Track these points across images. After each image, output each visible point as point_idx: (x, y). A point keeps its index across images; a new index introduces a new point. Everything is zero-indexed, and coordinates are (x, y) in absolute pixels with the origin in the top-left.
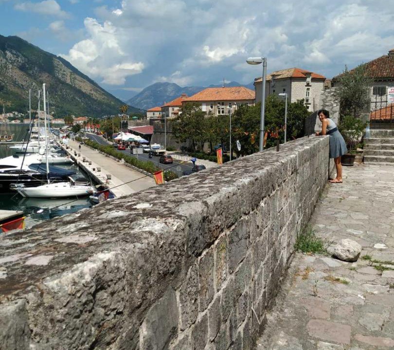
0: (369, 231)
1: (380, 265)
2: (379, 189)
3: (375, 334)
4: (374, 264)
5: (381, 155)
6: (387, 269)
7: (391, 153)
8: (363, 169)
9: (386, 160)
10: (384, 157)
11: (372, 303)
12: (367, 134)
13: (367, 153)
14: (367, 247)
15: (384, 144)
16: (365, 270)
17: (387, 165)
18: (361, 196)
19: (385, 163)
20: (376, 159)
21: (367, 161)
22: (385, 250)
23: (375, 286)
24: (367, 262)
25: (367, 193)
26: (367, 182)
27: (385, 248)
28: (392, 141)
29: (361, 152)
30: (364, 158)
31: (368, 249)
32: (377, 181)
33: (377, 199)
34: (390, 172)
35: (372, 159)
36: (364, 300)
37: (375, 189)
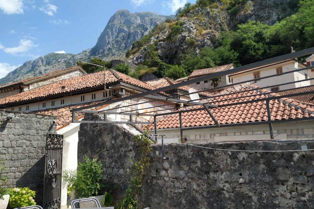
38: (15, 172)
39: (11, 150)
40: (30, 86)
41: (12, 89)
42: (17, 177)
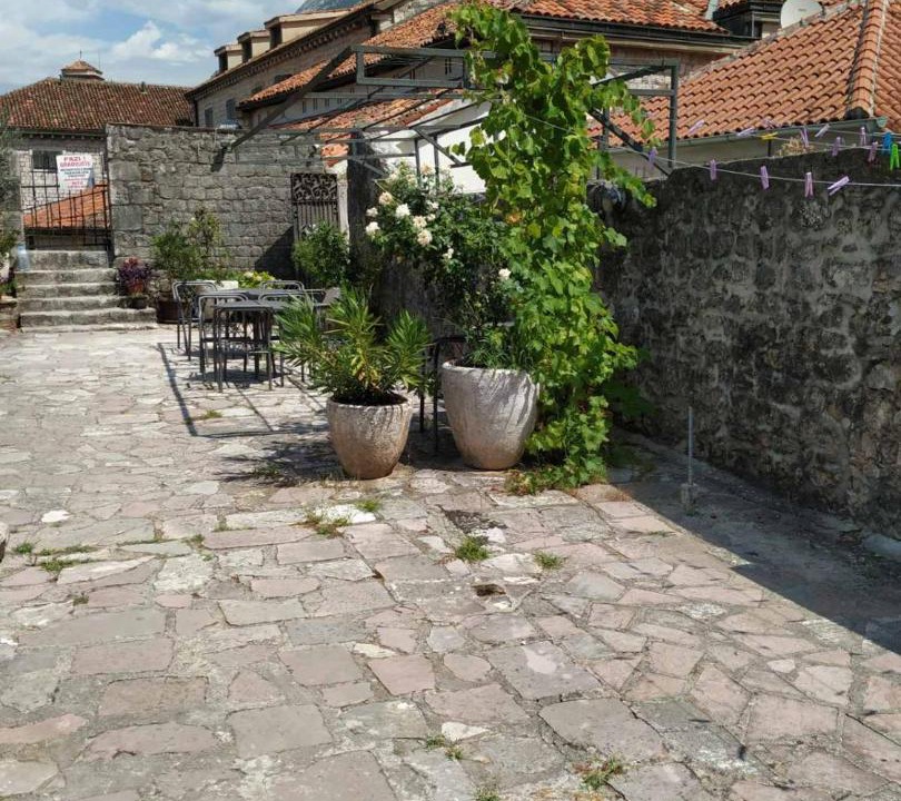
0: (30, 486)
1: (54, 559)
2: (57, 388)
3: (38, 716)
4: (41, 559)
5: (58, 308)
6: (70, 564)
7: (81, 304)
8: (20, 345)
9: (71, 320)
10: (66, 313)
11: (34, 649)
12: (21, 261)
13: (26, 306)
14: (25, 525)
15: (63, 285)
16: (18, 579)
17: (74, 331)
18: (14, 408)
19: (70, 327)
20: (49, 319)
21: (29, 324)
22: (66, 522)
23: (44, 607)
24: (25, 558)
25: (28, 401)
26: (28, 374)
27: (66, 518)
28: (80, 276)
29: (12, 305)
30: (20, 318)
31: (29, 527)
32: (53, 370)
33: (53, 409)
34: (82, 347)
35: (40, 320)
36: (14, 647)
37: (48, 387)
38: (249, 245)
39: (237, 205)
40: (395, 12)
41: (354, 26)
42: (255, 253)
